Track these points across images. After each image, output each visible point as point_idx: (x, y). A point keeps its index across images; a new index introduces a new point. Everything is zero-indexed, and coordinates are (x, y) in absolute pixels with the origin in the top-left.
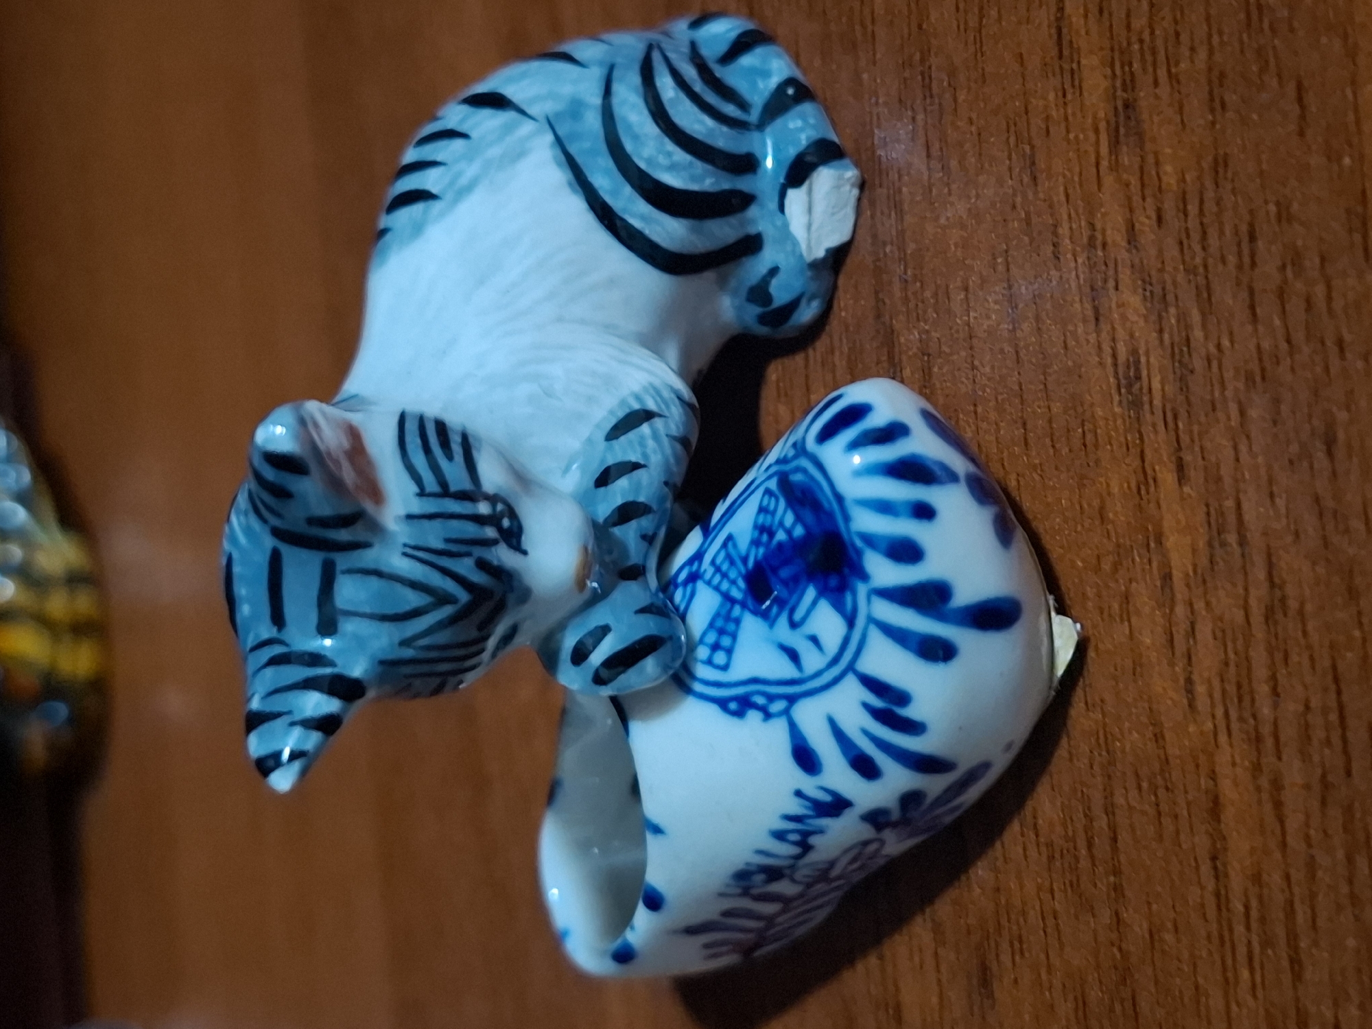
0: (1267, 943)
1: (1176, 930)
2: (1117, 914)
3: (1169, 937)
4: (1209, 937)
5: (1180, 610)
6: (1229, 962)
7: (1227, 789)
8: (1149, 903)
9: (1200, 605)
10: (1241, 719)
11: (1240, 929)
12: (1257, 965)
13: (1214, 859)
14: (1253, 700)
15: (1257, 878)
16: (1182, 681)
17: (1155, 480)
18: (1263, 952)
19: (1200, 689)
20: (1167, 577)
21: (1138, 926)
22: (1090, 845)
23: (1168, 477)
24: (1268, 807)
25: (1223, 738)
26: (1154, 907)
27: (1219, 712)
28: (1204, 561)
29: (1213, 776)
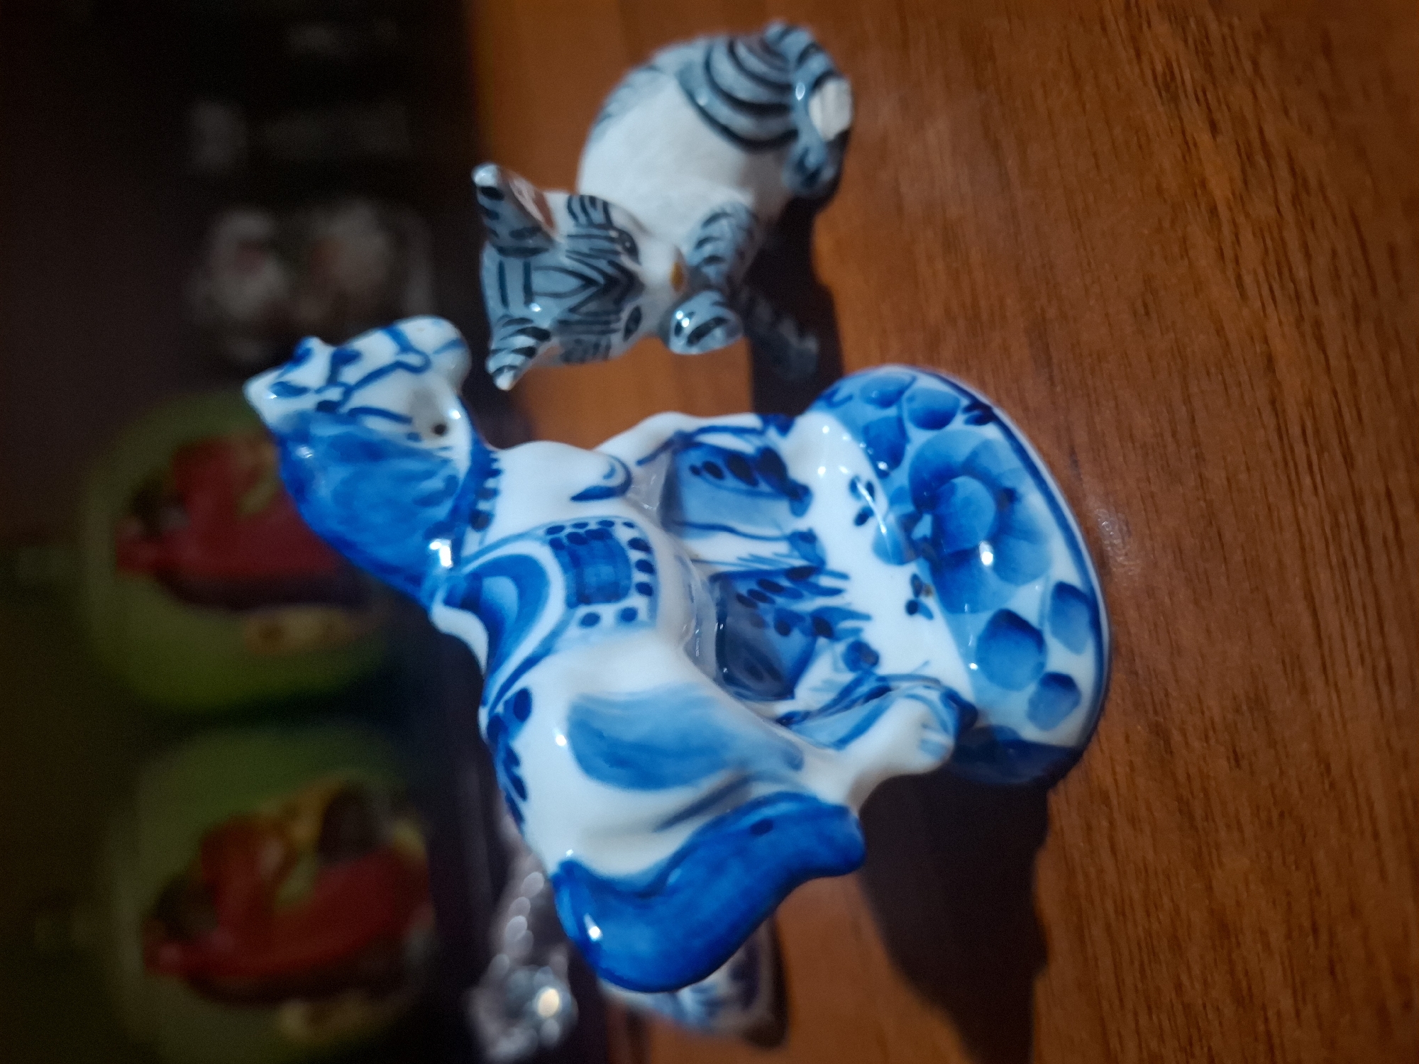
0: (1321, 450)
1: (1248, 469)
2: (1200, 476)
3: (1243, 477)
4: (1275, 464)
5: (1227, 230)
6: (1293, 477)
7: (1278, 345)
8: (1224, 459)
9: (1241, 219)
10: (1283, 287)
11: (1299, 448)
12: (1316, 468)
13: (1273, 402)
14: (1290, 270)
15: (1309, 403)
16: (1233, 281)
17: (1195, 145)
18: (1319, 459)
19: (1248, 280)
20: (1213, 211)
21: (1217, 477)
22: (1174, 434)
23: (1205, 138)
24: (1312, 345)
25: (1270, 309)
26: (1229, 459)
27: (1266, 292)
28: (1239, 184)
29: (1266, 340)
